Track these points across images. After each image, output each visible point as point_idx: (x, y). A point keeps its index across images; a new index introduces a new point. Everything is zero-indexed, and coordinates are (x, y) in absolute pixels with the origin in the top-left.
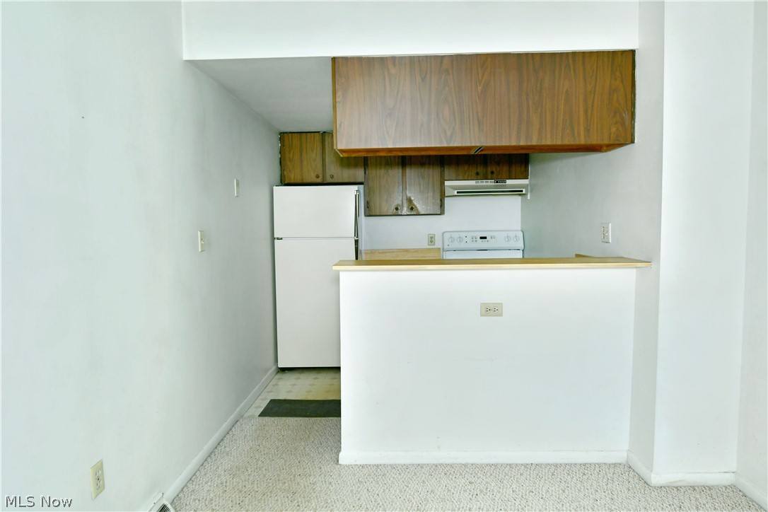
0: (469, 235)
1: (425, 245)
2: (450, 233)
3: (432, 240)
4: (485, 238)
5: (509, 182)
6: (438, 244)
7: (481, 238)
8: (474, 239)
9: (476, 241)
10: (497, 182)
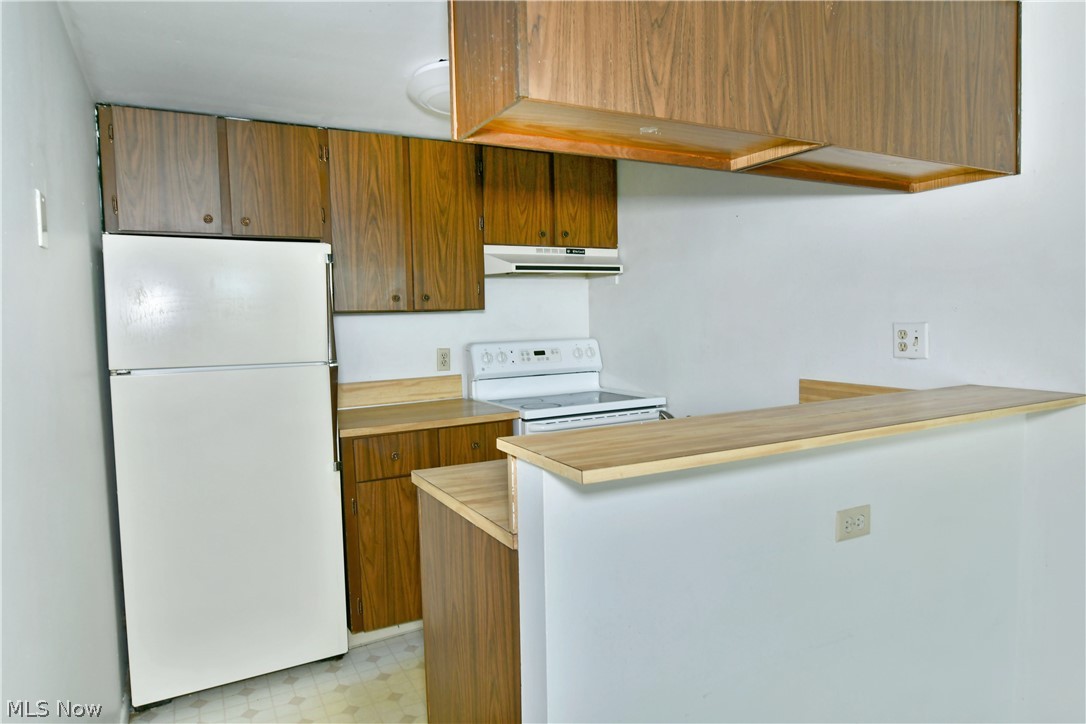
0: (517, 348)
1: (432, 370)
2: (484, 347)
3: (444, 358)
4: (543, 353)
5: (590, 252)
6: (456, 367)
7: (537, 353)
8: (526, 357)
9: (529, 359)
10: (571, 252)
